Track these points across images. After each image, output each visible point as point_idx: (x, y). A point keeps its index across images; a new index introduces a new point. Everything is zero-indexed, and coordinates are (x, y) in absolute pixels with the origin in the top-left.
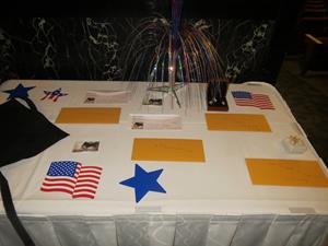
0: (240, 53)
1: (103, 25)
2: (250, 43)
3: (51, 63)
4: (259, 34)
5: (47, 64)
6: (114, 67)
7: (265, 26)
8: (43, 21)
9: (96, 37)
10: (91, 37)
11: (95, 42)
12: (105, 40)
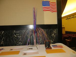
0: (51, 37)
1: (18, 32)
2: (53, 34)
3: (3, 43)
4: (55, 32)
5: (2, 43)
6: (20, 43)
7: (56, 30)
8: (3, 32)
9: (16, 35)
10: (15, 35)
11: (16, 36)
12: (18, 36)
